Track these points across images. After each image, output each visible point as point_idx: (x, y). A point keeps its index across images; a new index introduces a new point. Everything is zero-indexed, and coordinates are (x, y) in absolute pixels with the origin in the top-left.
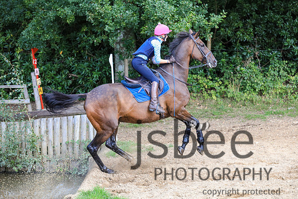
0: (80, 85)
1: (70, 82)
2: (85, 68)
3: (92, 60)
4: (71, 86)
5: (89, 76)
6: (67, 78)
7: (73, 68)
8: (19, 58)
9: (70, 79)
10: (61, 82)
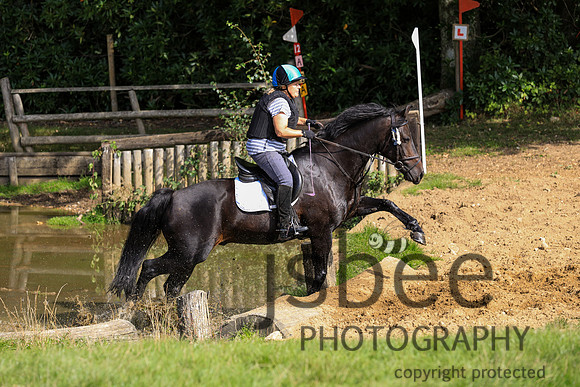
0: (378, 84)
1: (361, 79)
2: (387, 55)
3: (400, 39)
4: (362, 87)
5: (395, 69)
6: (357, 73)
7: (366, 53)
8: (269, 36)
9: (361, 74)
10: (346, 79)
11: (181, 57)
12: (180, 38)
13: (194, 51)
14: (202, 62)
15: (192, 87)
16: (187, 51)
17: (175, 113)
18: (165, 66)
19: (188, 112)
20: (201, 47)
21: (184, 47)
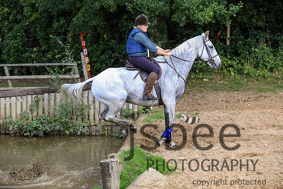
1: (113, 60)
4: (113, 64)
7: (115, 48)
8: (70, 40)
9: (113, 58)
10: (106, 61)
11: (30, 50)
12: (29, 41)
13: (35, 47)
14: (39, 52)
15: (35, 65)
16: (32, 47)
17: (26, 77)
18: (22, 54)
19: (33, 77)
20: (38, 45)
21: (30, 45)
